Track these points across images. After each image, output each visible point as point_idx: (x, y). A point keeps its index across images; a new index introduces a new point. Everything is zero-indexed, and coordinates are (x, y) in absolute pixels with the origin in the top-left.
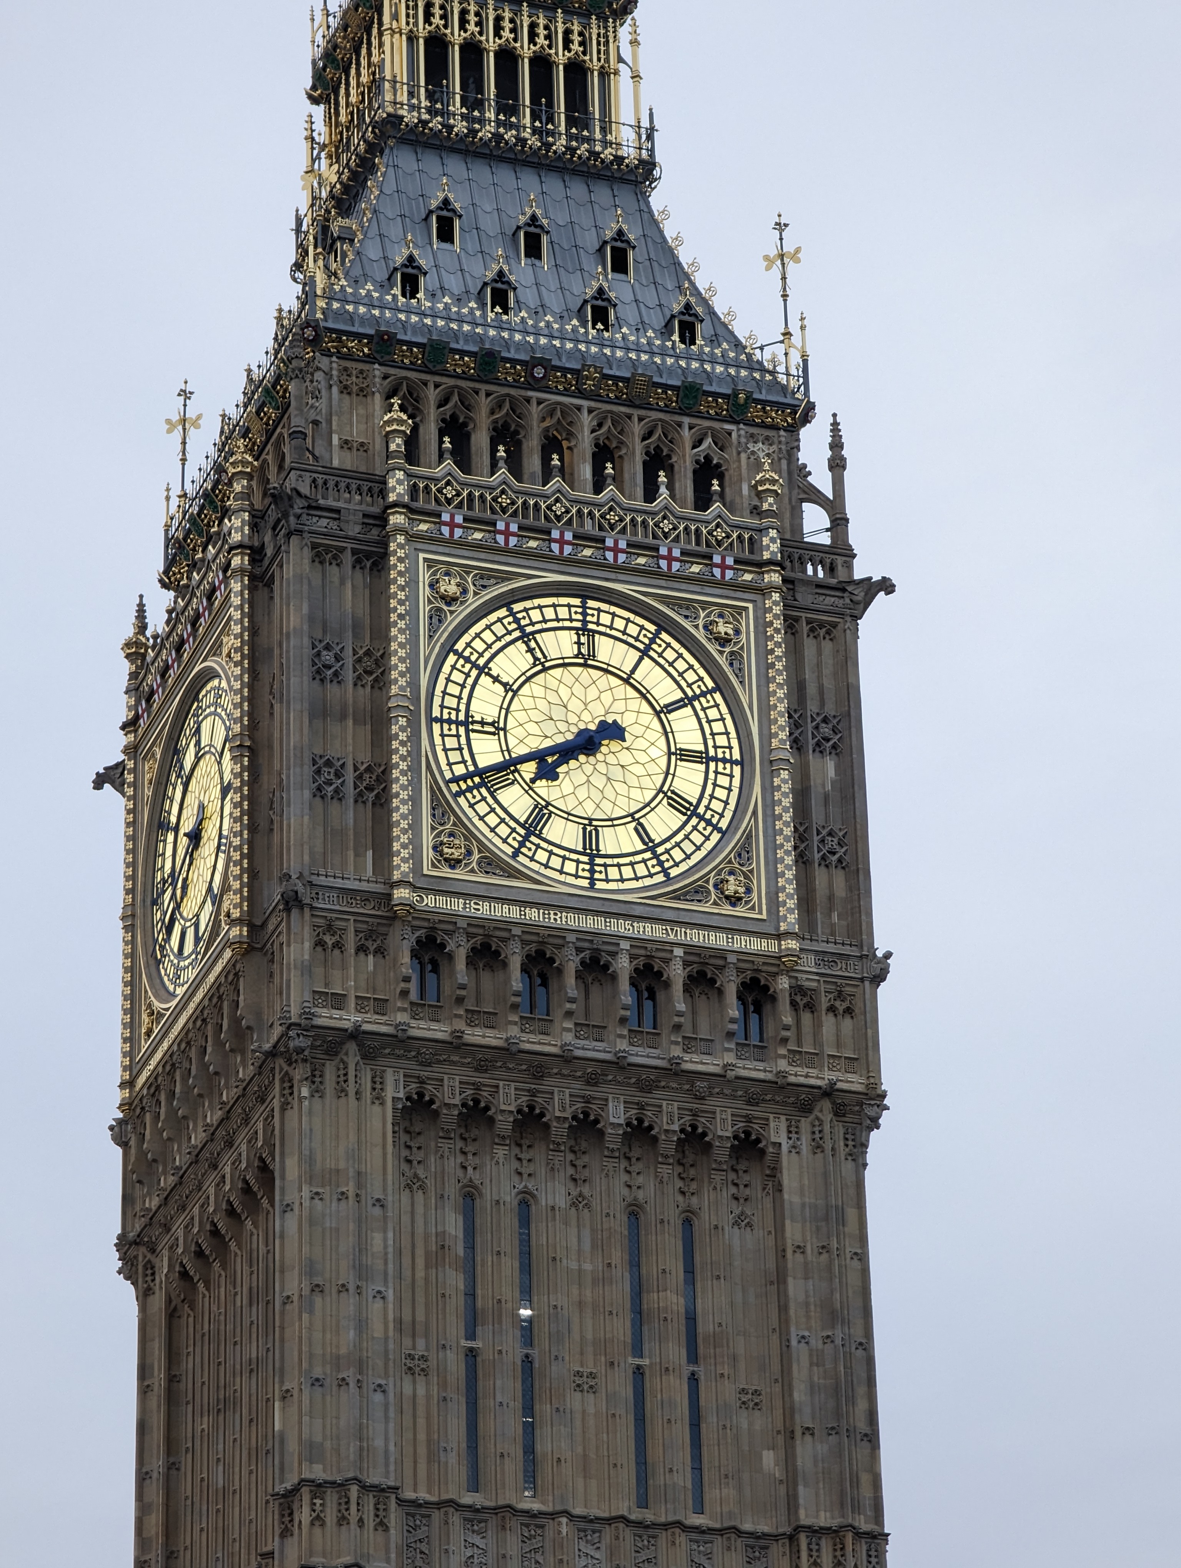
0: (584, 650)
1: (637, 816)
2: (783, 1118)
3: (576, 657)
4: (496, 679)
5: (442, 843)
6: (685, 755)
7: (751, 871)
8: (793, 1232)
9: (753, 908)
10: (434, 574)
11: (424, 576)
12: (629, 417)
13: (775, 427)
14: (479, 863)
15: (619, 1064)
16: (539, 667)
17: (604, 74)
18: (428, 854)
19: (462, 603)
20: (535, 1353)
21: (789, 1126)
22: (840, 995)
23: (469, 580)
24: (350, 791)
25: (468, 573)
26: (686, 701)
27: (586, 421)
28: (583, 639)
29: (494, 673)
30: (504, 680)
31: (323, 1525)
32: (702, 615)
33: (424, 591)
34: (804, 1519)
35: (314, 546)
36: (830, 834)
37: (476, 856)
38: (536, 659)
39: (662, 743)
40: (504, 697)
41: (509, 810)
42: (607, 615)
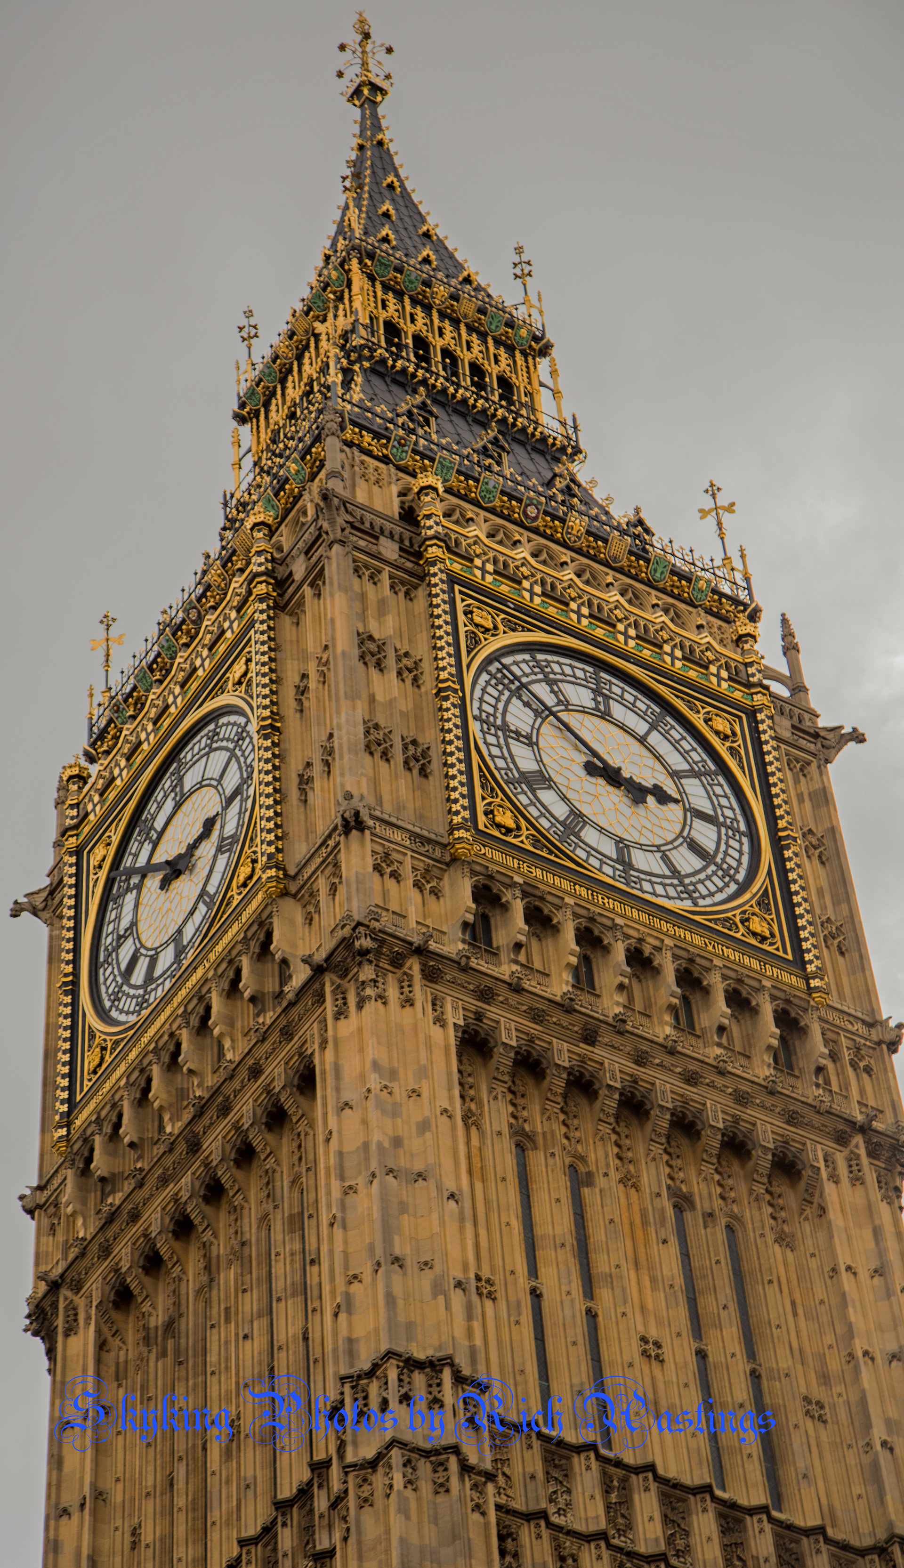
0: (602, 707)
1: (663, 848)
2: (819, 1145)
3: (595, 709)
4: (527, 705)
5: (492, 811)
6: (699, 815)
7: (772, 919)
8: (842, 1252)
9: (778, 948)
10: (468, 606)
12: (606, 575)
14: (528, 838)
15: (668, 1049)
16: (562, 707)
17: (528, 392)
18: (481, 816)
19: (494, 636)
20: (596, 1309)
21: (825, 1155)
22: (859, 1053)
23: (499, 621)
24: (397, 755)
25: (497, 615)
26: (694, 774)
28: (600, 699)
29: (525, 698)
30: (535, 707)
33: (460, 616)
35: (355, 559)
37: (524, 832)
38: (560, 701)
40: (535, 721)
41: (550, 808)
42: (617, 687)
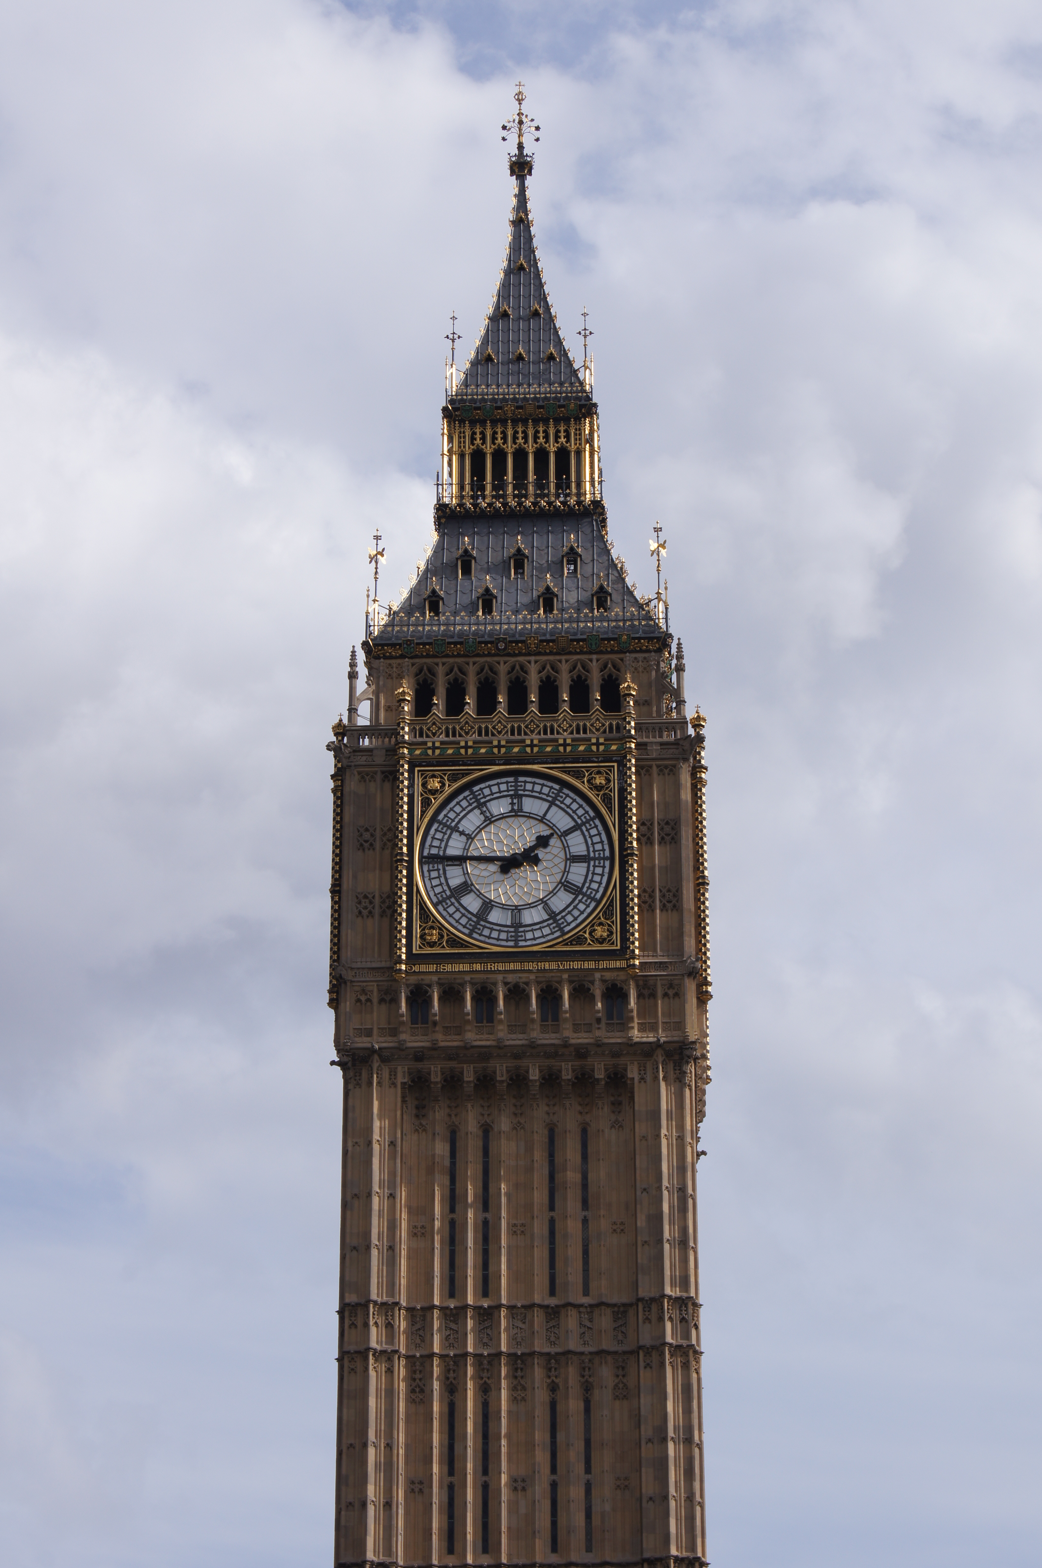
0: (516, 807)
1: (545, 899)
2: (636, 1063)
3: (510, 812)
4: (462, 833)
5: (425, 934)
6: (576, 859)
7: (613, 922)
8: (641, 1128)
9: (613, 943)
10: (425, 778)
11: (418, 781)
12: (560, 661)
13: (648, 651)
14: (447, 942)
15: (532, 1045)
16: (488, 822)
17: (579, 453)
18: (416, 942)
19: (441, 792)
20: (488, 1215)
21: (640, 1067)
22: (671, 986)
23: (446, 778)
24: (377, 911)
25: (445, 774)
26: (576, 827)
27: (533, 669)
28: (515, 801)
29: (461, 829)
30: (467, 833)
31: (356, 1327)
32: (587, 774)
33: (418, 789)
34: (641, 1294)
35: (359, 773)
36: (669, 891)
37: (446, 938)
38: (486, 817)
39: (562, 855)
40: (466, 843)
41: (468, 908)
42: (529, 784)
